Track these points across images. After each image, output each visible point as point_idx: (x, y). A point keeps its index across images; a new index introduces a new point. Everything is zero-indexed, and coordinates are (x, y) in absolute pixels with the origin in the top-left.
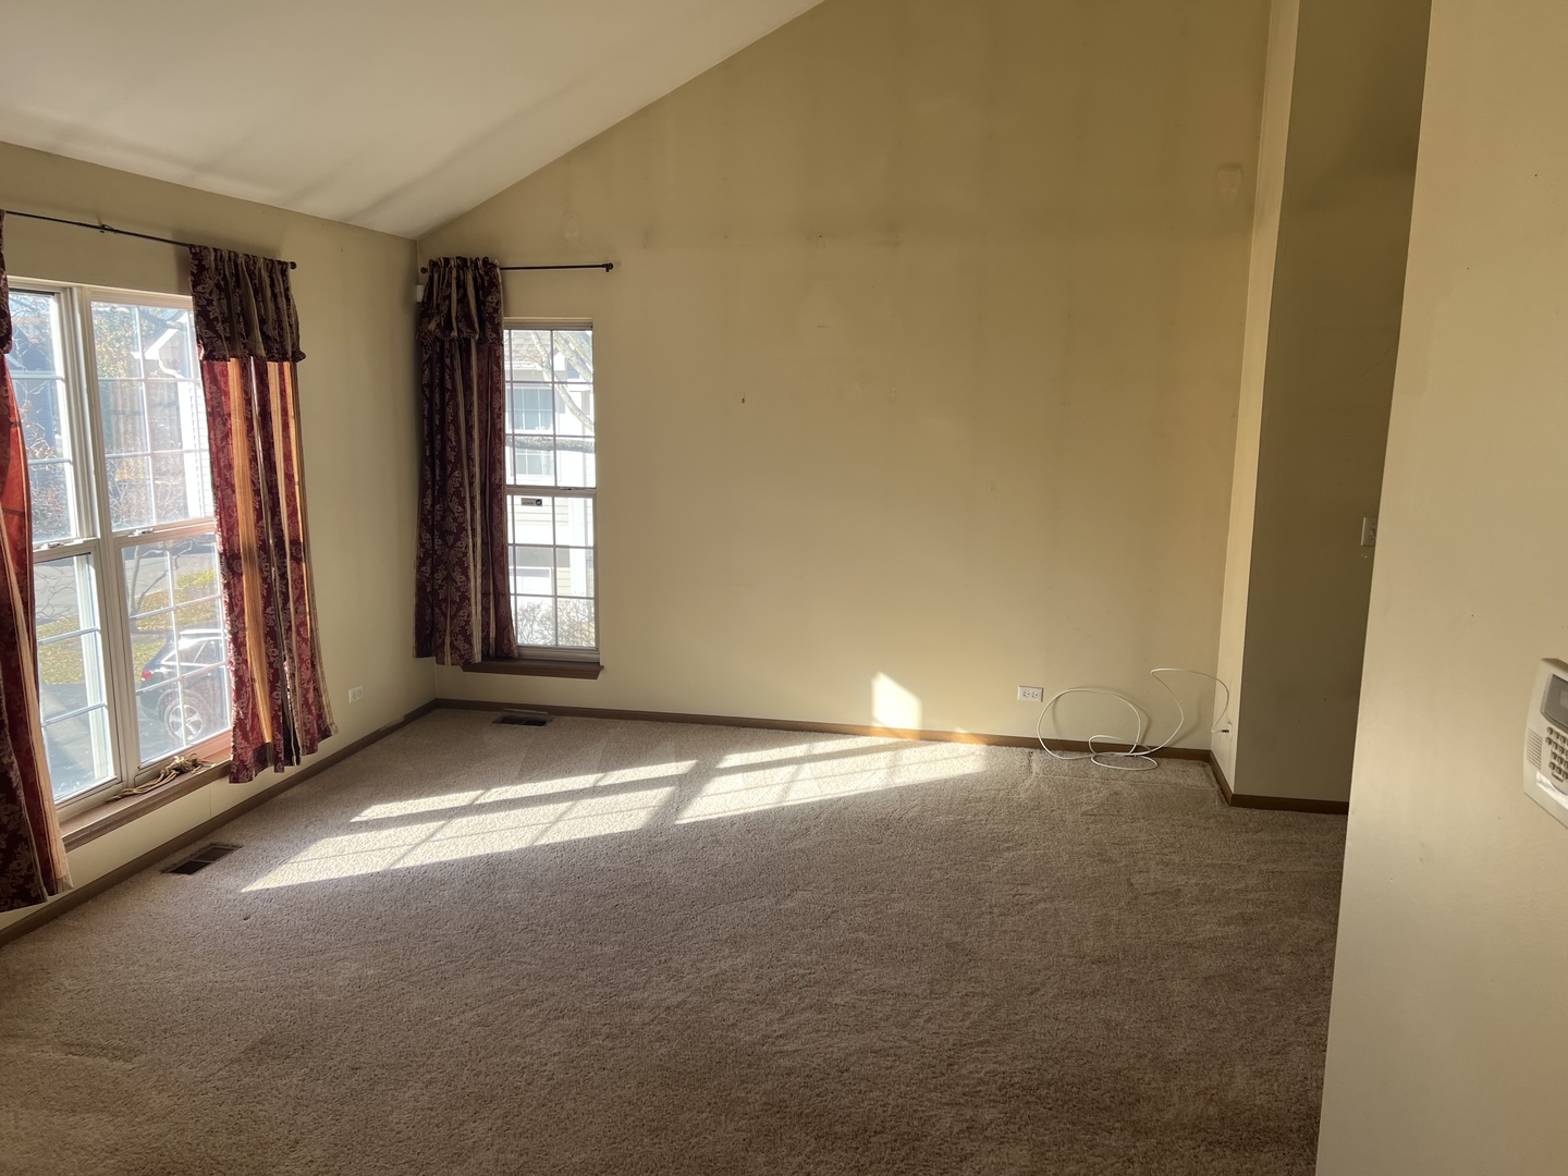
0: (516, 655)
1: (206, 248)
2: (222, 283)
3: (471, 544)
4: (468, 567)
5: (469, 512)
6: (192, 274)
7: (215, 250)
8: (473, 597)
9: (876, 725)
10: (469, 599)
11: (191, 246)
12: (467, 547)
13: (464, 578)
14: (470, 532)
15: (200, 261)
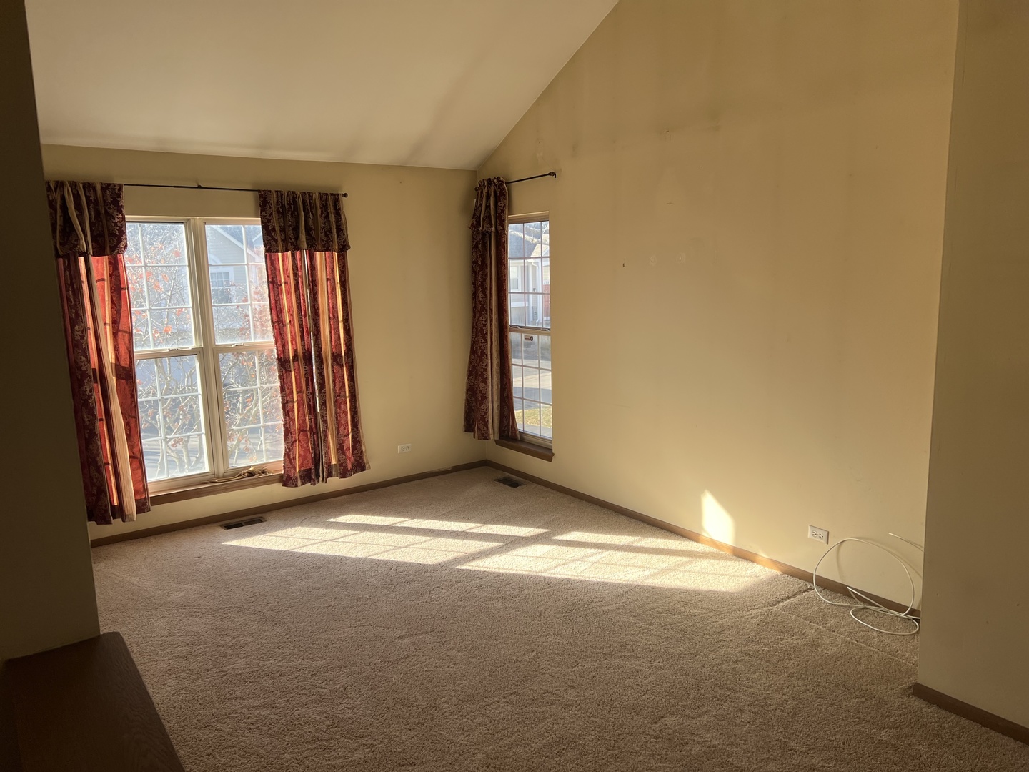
0: (519, 438)
1: (270, 191)
2: (281, 210)
3: (489, 364)
4: (487, 378)
5: (489, 343)
6: (260, 206)
7: (277, 192)
8: (490, 397)
9: (704, 534)
10: (487, 399)
11: (259, 191)
12: (487, 365)
13: (484, 385)
14: (489, 356)
15: (265, 198)
